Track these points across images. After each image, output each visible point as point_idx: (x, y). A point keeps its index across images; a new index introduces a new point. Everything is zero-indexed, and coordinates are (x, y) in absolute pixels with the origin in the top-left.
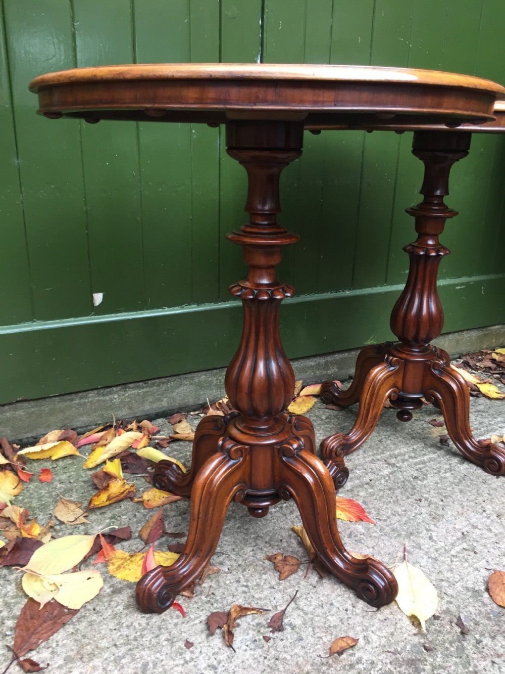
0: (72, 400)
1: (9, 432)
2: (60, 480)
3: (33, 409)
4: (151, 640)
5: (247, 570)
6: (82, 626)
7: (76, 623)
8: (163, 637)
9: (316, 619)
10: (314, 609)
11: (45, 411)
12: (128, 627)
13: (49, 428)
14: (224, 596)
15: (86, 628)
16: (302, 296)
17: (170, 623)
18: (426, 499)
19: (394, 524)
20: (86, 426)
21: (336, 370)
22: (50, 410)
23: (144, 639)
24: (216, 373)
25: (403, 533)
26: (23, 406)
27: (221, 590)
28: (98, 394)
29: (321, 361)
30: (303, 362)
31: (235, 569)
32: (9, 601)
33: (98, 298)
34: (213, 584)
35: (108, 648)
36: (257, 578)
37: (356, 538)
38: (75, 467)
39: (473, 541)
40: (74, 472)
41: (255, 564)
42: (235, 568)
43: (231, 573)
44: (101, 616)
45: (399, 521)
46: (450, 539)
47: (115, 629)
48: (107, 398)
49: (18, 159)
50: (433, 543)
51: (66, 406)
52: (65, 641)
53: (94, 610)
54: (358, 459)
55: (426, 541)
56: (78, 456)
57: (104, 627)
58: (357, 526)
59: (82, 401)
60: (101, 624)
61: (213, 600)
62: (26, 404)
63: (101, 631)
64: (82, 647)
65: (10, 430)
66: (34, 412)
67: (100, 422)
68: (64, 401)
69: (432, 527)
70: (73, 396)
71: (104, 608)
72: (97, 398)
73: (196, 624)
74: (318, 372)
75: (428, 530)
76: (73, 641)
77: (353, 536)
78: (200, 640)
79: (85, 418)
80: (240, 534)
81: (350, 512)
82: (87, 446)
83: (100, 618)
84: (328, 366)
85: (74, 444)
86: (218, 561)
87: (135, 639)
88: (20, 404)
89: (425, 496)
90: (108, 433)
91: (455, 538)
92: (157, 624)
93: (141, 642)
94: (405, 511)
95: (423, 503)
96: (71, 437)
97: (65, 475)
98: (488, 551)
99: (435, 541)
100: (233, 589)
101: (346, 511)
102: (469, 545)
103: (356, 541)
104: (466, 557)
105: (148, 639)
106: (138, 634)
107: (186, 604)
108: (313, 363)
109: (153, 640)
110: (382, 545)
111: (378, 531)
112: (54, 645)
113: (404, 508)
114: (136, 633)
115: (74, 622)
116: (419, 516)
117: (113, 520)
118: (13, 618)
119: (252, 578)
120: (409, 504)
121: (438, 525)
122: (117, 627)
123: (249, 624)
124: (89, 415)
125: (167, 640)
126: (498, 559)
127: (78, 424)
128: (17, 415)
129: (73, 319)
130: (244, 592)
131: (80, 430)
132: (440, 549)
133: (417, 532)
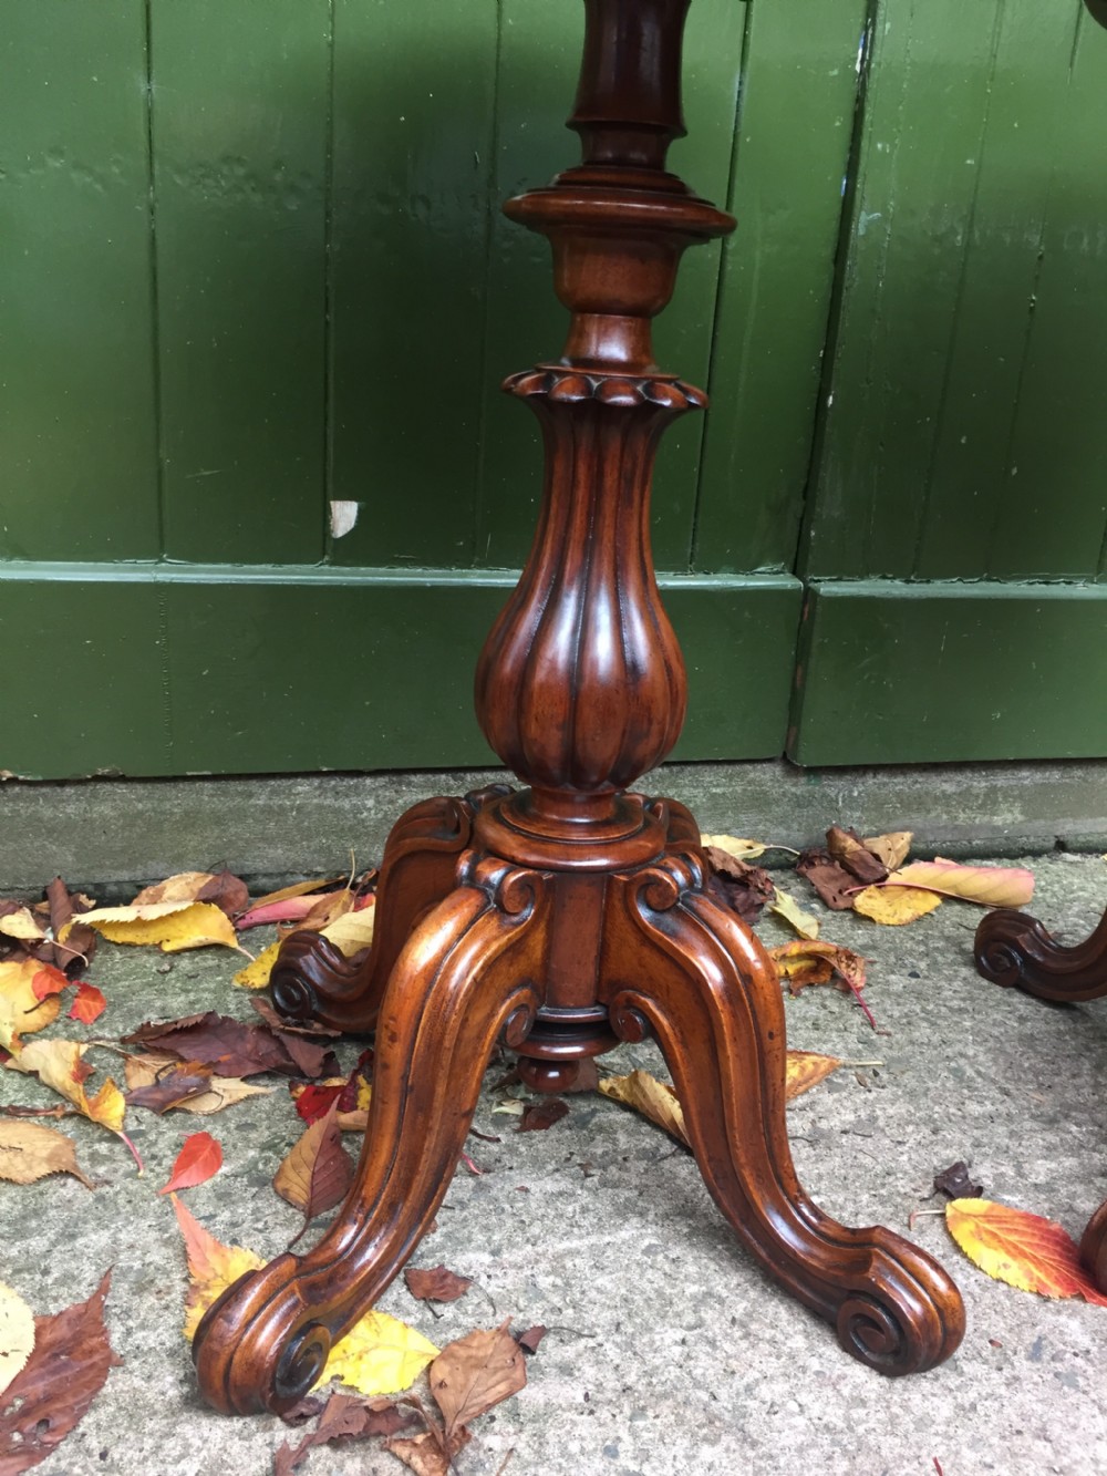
0: (251, 795)
1: (70, 859)
2: (163, 1009)
3: (140, 806)
5: (650, 1413)
11: (172, 814)
13: (178, 864)
16: (938, 583)
20: (282, 875)
21: (1020, 818)
22: (187, 813)
24: (660, 776)
26: (116, 793)
28: (323, 791)
29: (975, 783)
30: (920, 780)
31: (610, 1402)
33: (345, 516)
34: (520, 1446)
36: (681, 1453)
37: (1059, 1367)
38: (220, 978)
40: (214, 992)
41: (680, 1397)
42: (609, 1395)
43: (592, 1412)
48: (346, 804)
49: (149, 80)
51: (230, 811)
53: (103, 1456)
54: (1077, 1088)
56: (234, 952)
58: (1063, 1319)
59: (276, 801)
62: (122, 789)
65: (75, 854)
66: (141, 813)
67: (319, 869)
68: (225, 793)
70: (254, 785)
71: (138, 1456)
72: (315, 801)
74: (962, 816)
77: (1046, 1357)
79: (280, 851)
80: (650, 1274)
81: (1038, 1263)
82: (271, 929)
84: (995, 802)
85: (233, 918)
86: (559, 1359)
88: (108, 787)
90: (331, 900)
96: (232, 896)
97: (182, 998)
101: (1024, 1255)
103: (1057, 1375)
108: (949, 788)
117: (270, 1154)
119: (662, 1449)
124: (292, 843)
127: (260, 865)
128: (95, 816)
129: (269, 567)
131: (262, 882)
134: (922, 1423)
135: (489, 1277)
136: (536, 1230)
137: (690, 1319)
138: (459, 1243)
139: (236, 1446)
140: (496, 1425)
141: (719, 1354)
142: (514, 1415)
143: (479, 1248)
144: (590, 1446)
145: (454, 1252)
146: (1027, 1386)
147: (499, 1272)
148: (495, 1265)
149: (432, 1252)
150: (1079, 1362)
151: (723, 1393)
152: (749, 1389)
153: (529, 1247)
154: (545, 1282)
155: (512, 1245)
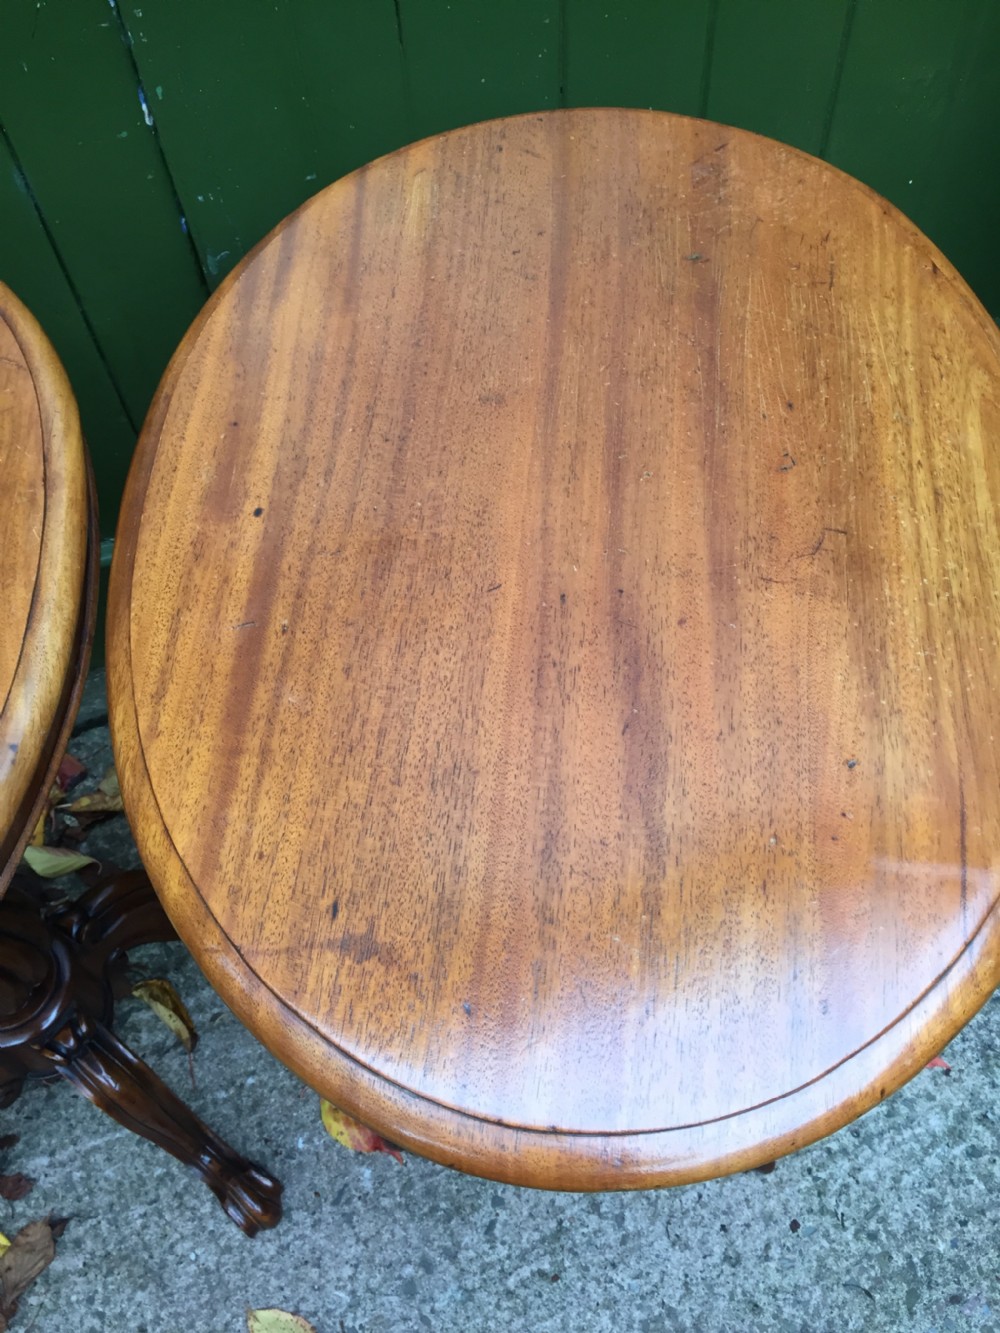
5: (116, 1272)
25: (443, 1205)
27: (57, 1318)
31: (96, 1266)
34: (47, 1301)
36: (126, 1297)
37: (347, 1209)
39: (570, 1250)
42: (97, 1261)
43: (85, 1274)
46: (529, 1237)
50: (486, 1247)
55: (476, 1237)
58: (363, 1168)
69: (509, 1195)
75: (497, 1202)
77: (342, 1201)
86: (75, 1236)
91: (536, 1236)
98: (583, 1290)
99: (492, 1241)
100: (77, 1319)
102: (551, 1264)
103: (343, 1215)
104: (531, 1298)
110: (386, 1236)
111: (397, 1192)
119: (118, 1295)
126: (589, 1315)
132: (491, 1265)
133: (472, 1205)
134: (257, 1261)
135: (46, 1175)
136: (78, 1132)
137: (152, 1196)
138: (32, 1148)
140: (37, 1289)
141: (162, 1222)
142: (46, 1282)
143: (42, 1153)
144: (81, 1297)
145: (28, 1157)
146: (323, 1226)
147: (51, 1172)
148: (51, 1165)
149: (18, 1157)
150: (360, 1203)
151: (156, 1253)
152: (172, 1246)
153: (71, 1148)
154: (77, 1175)
155: (63, 1147)
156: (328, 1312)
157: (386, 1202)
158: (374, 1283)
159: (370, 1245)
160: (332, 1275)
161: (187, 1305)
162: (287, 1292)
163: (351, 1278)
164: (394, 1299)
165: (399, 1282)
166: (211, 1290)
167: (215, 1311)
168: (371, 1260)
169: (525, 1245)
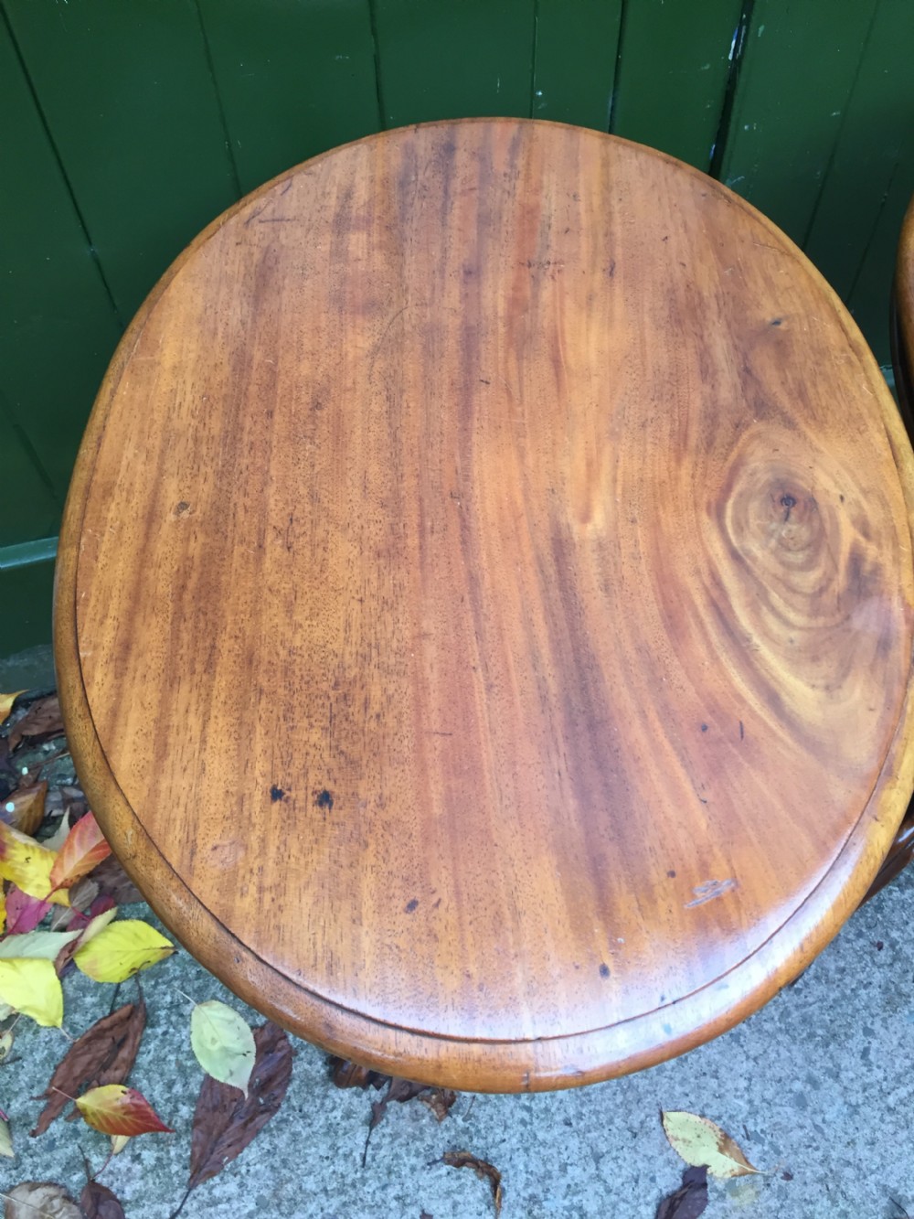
4: (374, 1192)
6: (282, 1141)
7: (275, 1132)
8: (393, 1191)
9: (622, 1206)
10: (623, 1185)
12: (346, 1156)
14: (492, 1123)
15: (288, 1145)
17: (405, 1165)
18: (892, 946)
19: (810, 1005)
23: (366, 1189)
25: (820, 1032)
32: (184, 1063)
35: (315, 1194)
44: (310, 1125)
45: (822, 1000)
47: (327, 1158)
50: (864, 1069)
52: (258, 1166)
55: (853, 1060)
57: (313, 1150)
60: (309, 1143)
61: (473, 1129)
63: (308, 1158)
64: (280, 1183)
69: (877, 1026)
71: (315, 1110)
73: (441, 1176)
75: (868, 1032)
76: (269, 1168)
78: (442, 1211)
83: (307, 1129)
87: (353, 1185)
89: (895, 934)
92: (387, 1161)
93: (361, 1195)
94: (842, 971)
95: (883, 956)
99: (869, 1065)
100: (507, 1111)
105: (371, 1190)
106: (359, 1175)
107: (433, 1129)
109: (378, 1193)
110: (773, 1056)
111: (776, 1018)
112: (243, 1170)
113: (842, 964)
114: (356, 1172)
115: (271, 1130)
116: (862, 992)
118: (191, 1099)
120: (856, 952)
121: (889, 1021)
122: (331, 1153)
123: (519, 1195)
125: (398, 1198)
130: (523, 1122)
132: (871, 1085)
133: (846, 1034)
139: (356, 1101)
156: (731, 1117)
157: (767, 1026)
158: (768, 1095)
159: (760, 1062)
160: (730, 1085)
161: (604, 1105)
162: (692, 1098)
163: (747, 1089)
164: (789, 1110)
165: (790, 1095)
166: (624, 1092)
167: (630, 1111)
168: (763, 1075)
169: (898, 1069)
